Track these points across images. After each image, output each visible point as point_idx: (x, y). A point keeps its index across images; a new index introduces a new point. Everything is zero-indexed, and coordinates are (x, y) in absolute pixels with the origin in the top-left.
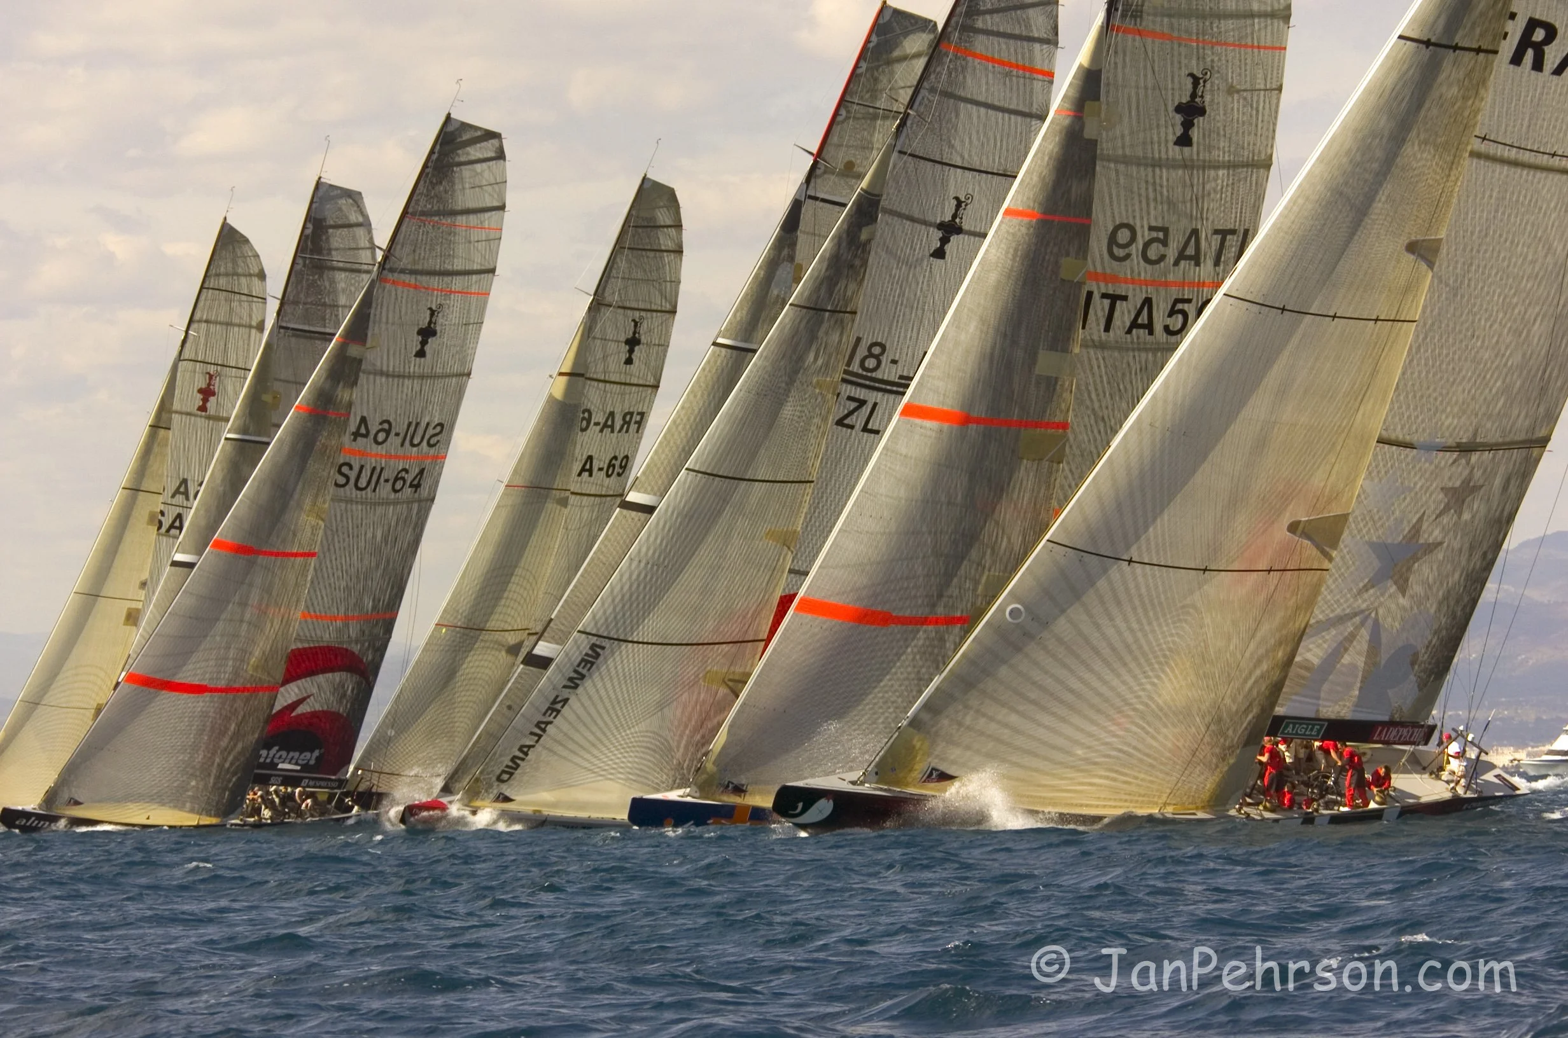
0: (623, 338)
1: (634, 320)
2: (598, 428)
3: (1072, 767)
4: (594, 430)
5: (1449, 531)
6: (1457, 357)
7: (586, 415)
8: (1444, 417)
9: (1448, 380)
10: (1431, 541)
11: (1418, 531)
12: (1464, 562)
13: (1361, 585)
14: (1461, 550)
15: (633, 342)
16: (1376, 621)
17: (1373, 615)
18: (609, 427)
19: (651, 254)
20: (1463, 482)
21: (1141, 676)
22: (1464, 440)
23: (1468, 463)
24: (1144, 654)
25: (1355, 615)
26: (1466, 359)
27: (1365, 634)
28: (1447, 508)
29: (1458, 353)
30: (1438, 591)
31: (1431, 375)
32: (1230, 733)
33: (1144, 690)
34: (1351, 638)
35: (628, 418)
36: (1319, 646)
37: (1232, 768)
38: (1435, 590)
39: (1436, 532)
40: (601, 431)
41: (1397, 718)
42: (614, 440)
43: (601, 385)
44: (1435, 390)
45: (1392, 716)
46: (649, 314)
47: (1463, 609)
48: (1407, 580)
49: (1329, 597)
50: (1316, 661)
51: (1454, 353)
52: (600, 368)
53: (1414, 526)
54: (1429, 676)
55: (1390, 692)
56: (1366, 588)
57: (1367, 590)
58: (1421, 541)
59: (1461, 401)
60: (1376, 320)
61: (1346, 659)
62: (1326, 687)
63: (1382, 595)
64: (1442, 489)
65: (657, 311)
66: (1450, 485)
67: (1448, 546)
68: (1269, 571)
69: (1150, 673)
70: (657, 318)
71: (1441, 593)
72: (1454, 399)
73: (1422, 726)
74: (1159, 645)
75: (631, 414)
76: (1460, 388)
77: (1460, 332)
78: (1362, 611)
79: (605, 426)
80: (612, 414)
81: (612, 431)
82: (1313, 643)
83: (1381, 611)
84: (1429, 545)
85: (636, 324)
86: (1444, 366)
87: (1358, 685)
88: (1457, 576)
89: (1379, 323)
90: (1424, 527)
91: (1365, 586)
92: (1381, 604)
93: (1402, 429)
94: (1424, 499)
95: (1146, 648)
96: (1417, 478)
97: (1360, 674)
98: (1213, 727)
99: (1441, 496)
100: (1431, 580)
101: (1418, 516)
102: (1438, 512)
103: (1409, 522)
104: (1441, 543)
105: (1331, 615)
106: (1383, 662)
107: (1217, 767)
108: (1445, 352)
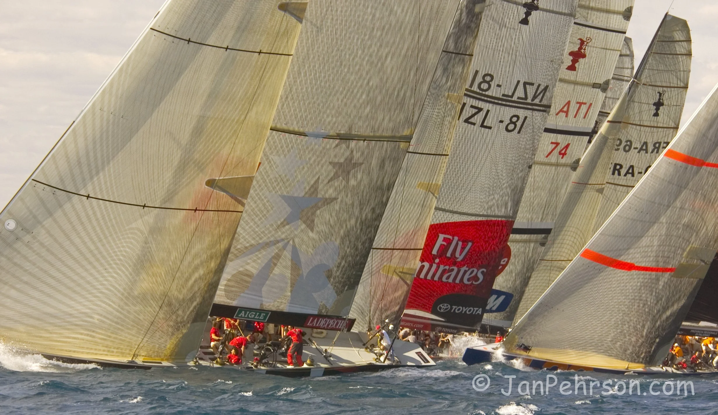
0: (652, 102)
1: (659, 93)
2: (637, 151)
3: (59, 326)
4: (634, 152)
5: (340, 191)
6: (331, 78)
7: (628, 143)
8: (325, 116)
9: (326, 93)
10: (327, 196)
11: (316, 190)
12: (357, 212)
13: (279, 223)
14: (353, 204)
15: (658, 104)
16: (294, 247)
17: (291, 242)
18: (644, 150)
19: (671, 56)
20: (346, 160)
21: (103, 271)
22: (342, 132)
23: (348, 147)
24: (104, 257)
25: (278, 242)
26: (338, 80)
27: (287, 254)
28: (336, 176)
29: (332, 75)
30: (339, 230)
31: (314, 90)
32: (180, 312)
33: (107, 280)
34: (277, 257)
35: (657, 145)
36: (254, 261)
37: (185, 336)
38: (336, 230)
39: (331, 191)
40: (639, 152)
41: (324, 312)
42: (648, 157)
43: (638, 127)
44: (318, 99)
45: (320, 311)
46: (669, 89)
47: (363, 244)
48: (313, 221)
49: (257, 229)
50: (255, 272)
51: (329, 75)
52: (637, 118)
53: (312, 186)
54: (344, 286)
55: (315, 295)
56: (283, 225)
57: (284, 226)
58: (320, 196)
59: (336, 107)
60: (260, 53)
61: (277, 271)
62: (264, 289)
63: (296, 229)
64: (330, 163)
65: (674, 87)
66: (336, 160)
67: (342, 201)
68: (196, 210)
69: (110, 270)
70: (675, 91)
71: (342, 232)
72: (332, 105)
73: (345, 319)
74: (114, 252)
75: (660, 143)
76: (336, 98)
77: (332, 62)
78: (283, 240)
79: (641, 149)
80: (646, 143)
81: (647, 152)
82: (250, 259)
83: (296, 240)
84: (326, 199)
85: (660, 94)
86: (323, 84)
87: (289, 289)
88: (353, 222)
89: (262, 55)
90: (321, 186)
91: (282, 223)
92: (296, 236)
93: (297, 123)
94: (317, 169)
95: (105, 254)
96: (311, 155)
97: (289, 281)
98: (165, 308)
99: (330, 167)
100: (332, 222)
101: (315, 179)
102: (329, 178)
103: (308, 184)
104: (336, 199)
105: (260, 242)
106: (305, 274)
107: (173, 334)
108: (323, 75)
